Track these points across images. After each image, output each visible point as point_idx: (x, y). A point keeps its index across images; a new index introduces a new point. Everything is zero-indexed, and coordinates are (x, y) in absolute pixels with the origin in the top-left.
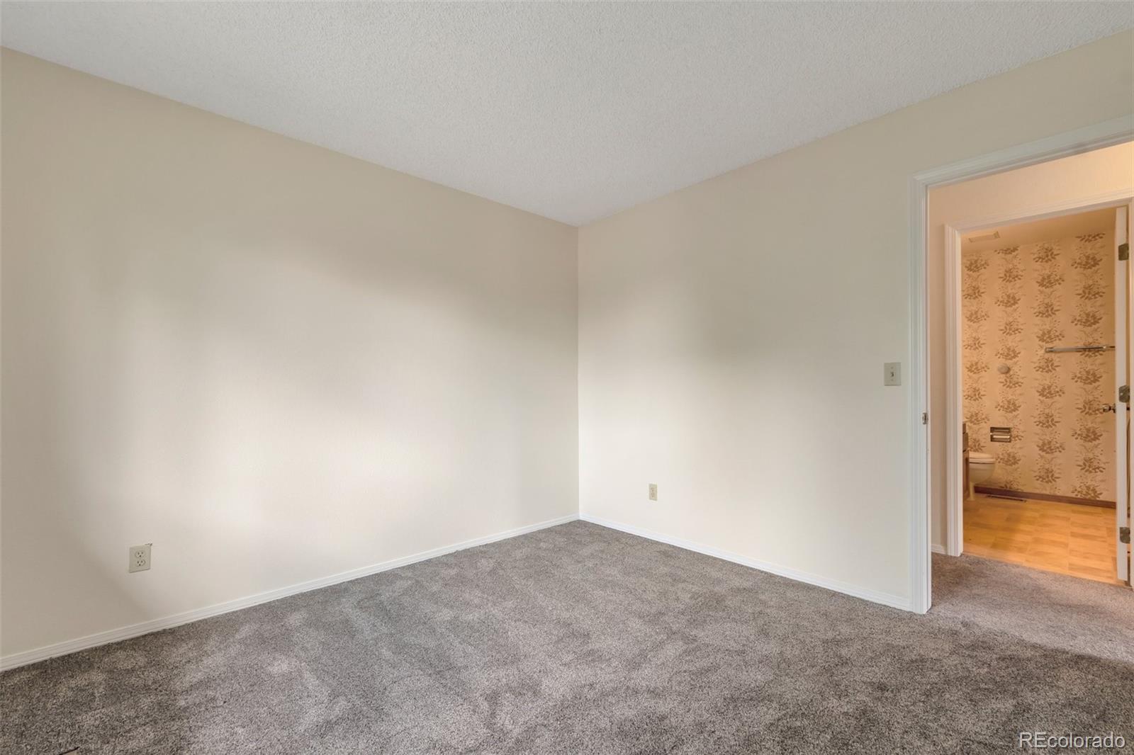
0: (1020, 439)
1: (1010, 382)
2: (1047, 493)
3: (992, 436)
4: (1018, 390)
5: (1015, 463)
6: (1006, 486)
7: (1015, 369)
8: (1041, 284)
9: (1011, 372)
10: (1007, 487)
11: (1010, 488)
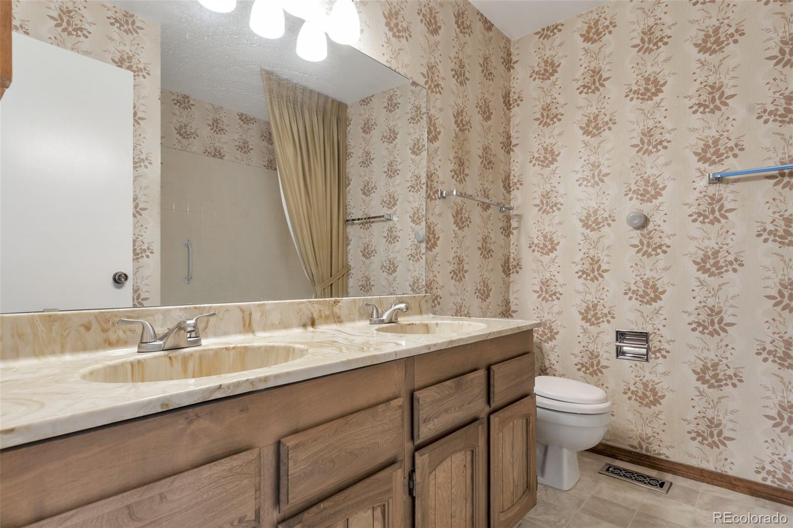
0: (665, 357)
1: (649, 245)
2: (710, 467)
3: (617, 347)
4: (662, 260)
5: (656, 402)
6: (640, 444)
7: (656, 219)
8: (703, 49)
9: (650, 226)
10: (642, 448)
11: (647, 450)
